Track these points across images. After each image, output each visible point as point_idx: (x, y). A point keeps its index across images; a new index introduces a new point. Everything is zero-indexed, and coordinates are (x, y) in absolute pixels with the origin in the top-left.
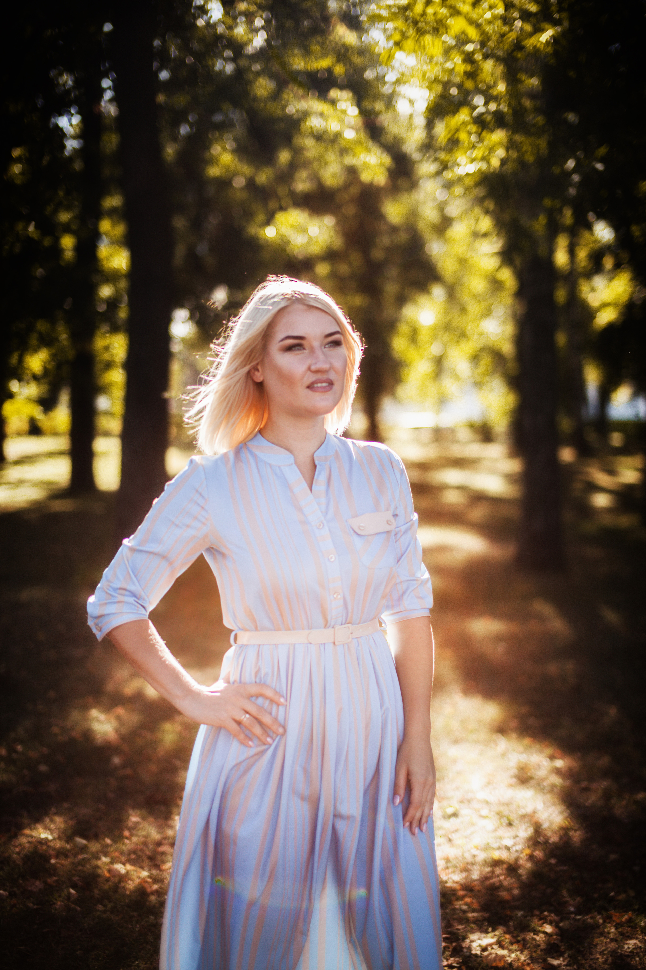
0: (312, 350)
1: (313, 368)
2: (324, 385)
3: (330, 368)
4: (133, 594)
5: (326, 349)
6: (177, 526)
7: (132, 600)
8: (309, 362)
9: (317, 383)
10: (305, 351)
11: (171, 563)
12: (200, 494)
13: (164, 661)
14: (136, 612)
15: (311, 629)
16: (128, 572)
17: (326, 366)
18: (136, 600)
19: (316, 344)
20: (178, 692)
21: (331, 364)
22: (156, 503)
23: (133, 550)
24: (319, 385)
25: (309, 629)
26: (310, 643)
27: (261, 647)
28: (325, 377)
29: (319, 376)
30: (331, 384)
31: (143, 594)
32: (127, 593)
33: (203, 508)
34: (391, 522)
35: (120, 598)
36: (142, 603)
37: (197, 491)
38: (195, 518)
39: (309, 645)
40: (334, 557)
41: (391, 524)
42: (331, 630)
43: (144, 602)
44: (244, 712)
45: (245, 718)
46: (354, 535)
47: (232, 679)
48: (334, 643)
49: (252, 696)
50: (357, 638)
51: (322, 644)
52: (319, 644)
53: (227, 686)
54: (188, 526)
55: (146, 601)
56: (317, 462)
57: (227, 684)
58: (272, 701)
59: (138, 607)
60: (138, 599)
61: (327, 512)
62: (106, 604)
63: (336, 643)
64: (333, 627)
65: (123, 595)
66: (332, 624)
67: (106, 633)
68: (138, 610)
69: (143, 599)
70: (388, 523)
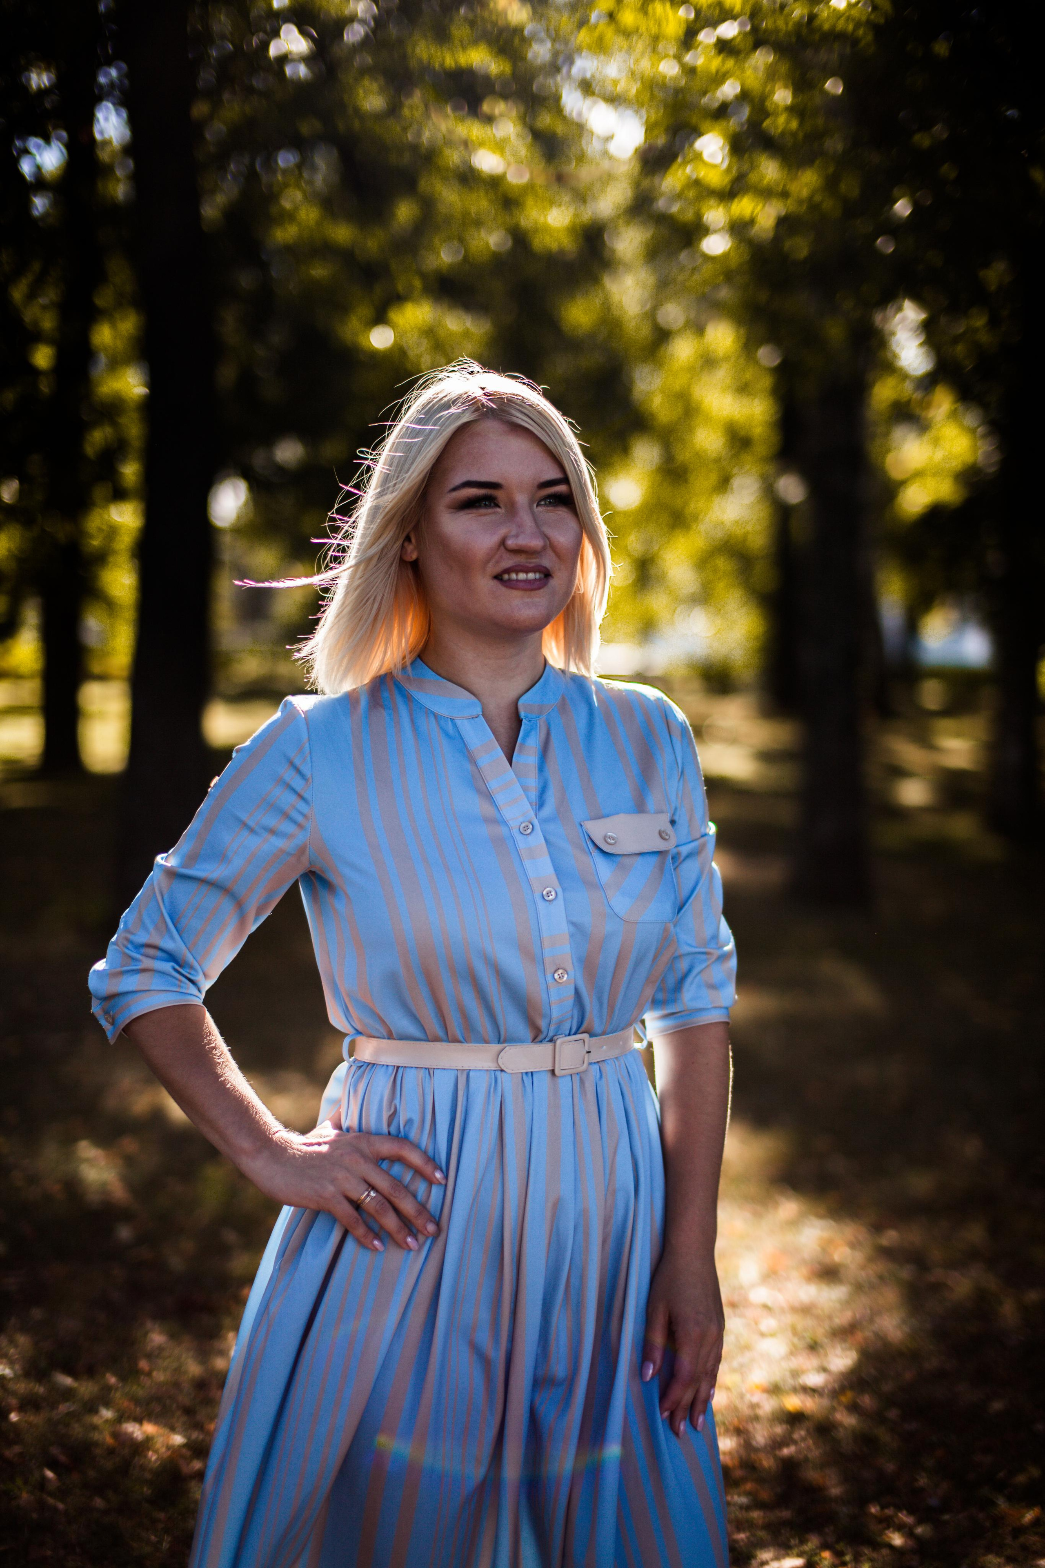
0: (512, 509)
1: (510, 543)
2: (531, 576)
3: (544, 548)
4: (171, 957)
6: (252, 831)
7: (168, 966)
8: (502, 531)
9: (517, 573)
10: (498, 510)
11: (239, 905)
12: (298, 771)
13: (223, 1084)
14: (176, 989)
15: (504, 1042)
16: (162, 914)
17: (536, 543)
18: (177, 967)
19: (521, 498)
20: (245, 1143)
21: (546, 537)
22: (215, 786)
23: (172, 874)
24: (522, 576)
26: (502, 1071)
27: (400, 1070)
28: (534, 562)
29: (521, 560)
30: (547, 575)
31: (190, 958)
32: (159, 954)
33: (300, 796)
34: (667, 834)
35: (147, 963)
36: (189, 973)
37: (291, 764)
38: (286, 816)
39: (498, 1073)
40: (553, 893)
41: (667, 837)
42: (547, 1047)
43: (192, 972)
44: (366, 1186)
45: (368, 1197)
46: (596, 854)
47: (345, 1124)
48: (553, 1072)
49: (383, 1159)
50: (598, 1062)
51: (527, 1073)
52: (522, 1073)
53: (338, 1135)
54: (272, 832)
55: (196, 970)
56: (522, 714)
57: (336, 1132)
58: (418, 1172)
59: (180, 981)
60: (181, 966)
61: (540, 804)
62: (122, 973)
63: (557, 1072)
64: (551, 1040)
65: (154, 958)
66: (551, 1034)
67: (122, 1027)
68: (180, 987)
69: (192, 967)
70: (662, 835)
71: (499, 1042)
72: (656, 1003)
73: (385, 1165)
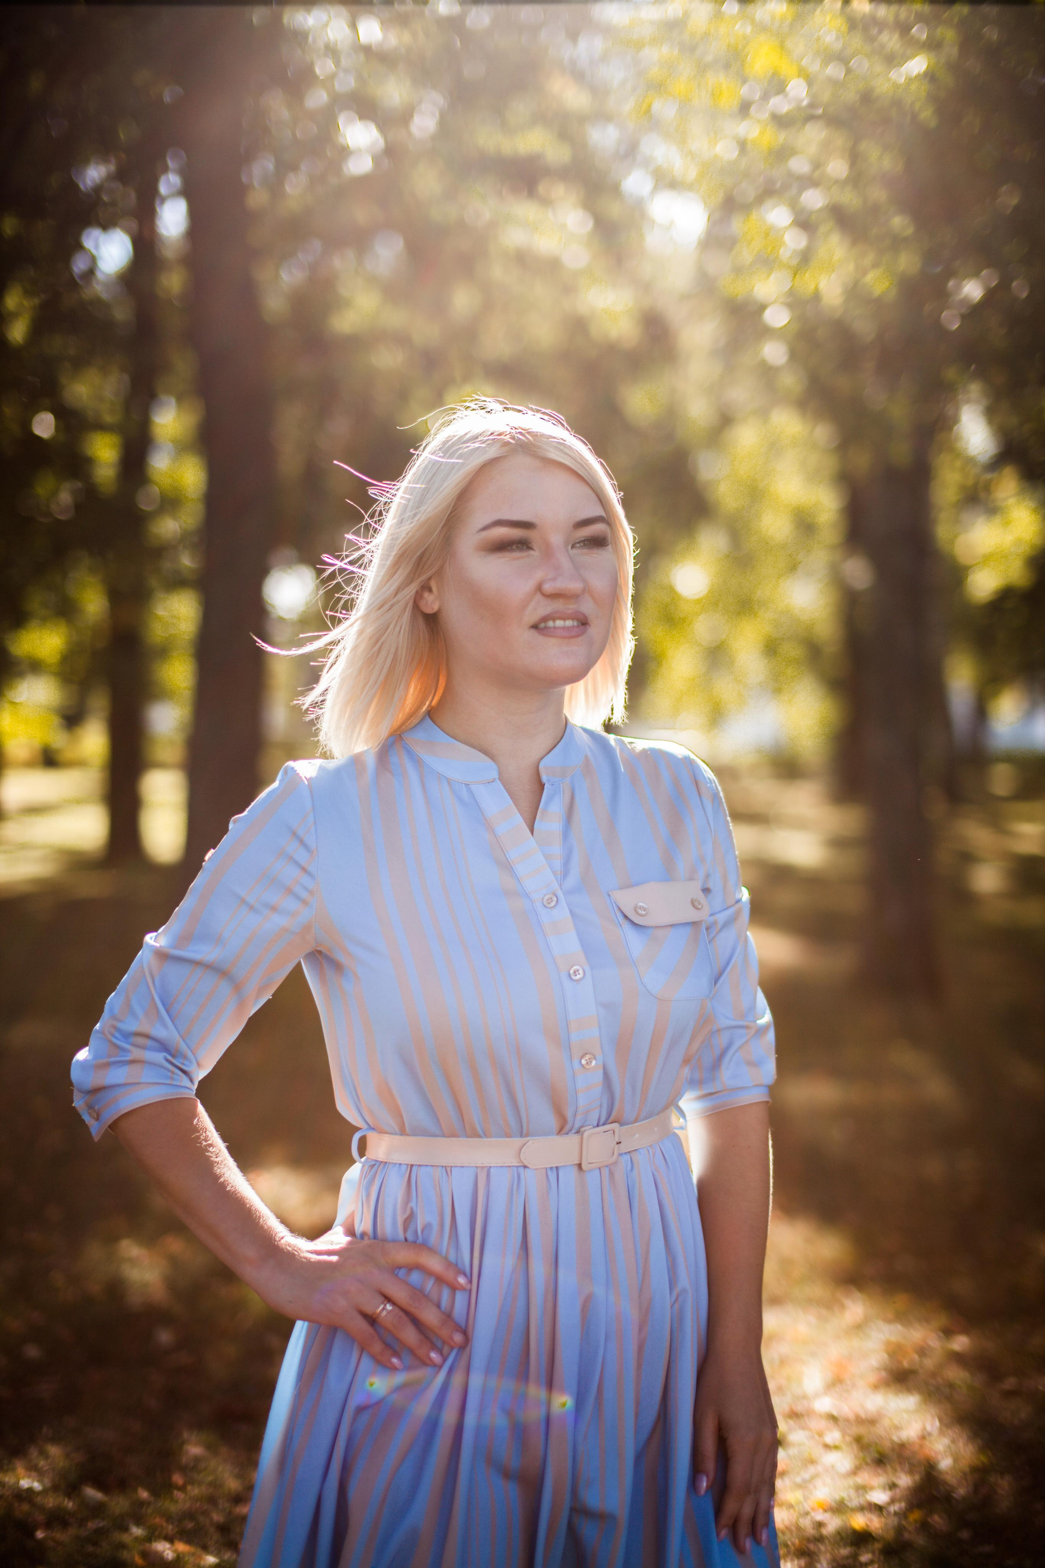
0: (548, 552)
1: (548, 587)
2: (569, 623)
3: (584, 591)
4: (163, 1046)
5: (574, 551)
6: (251, 908)
7: (159, 1057)
8: (539, 575)
9: (554, 620)
10: (531, 552)
11: (238, 987)
12: (302, 842)
13: (223, 1186)
14: (168, 1082)
15: (527, 1136)
16: (153, 998)
17: (575, 586)
18: (169, 1058)
19: (557, 539)
20: (249, 1251)
21: (584, 581)
22: (209, 859)
23: (162, 955)
24: (559, 623)
25: (521, 1135)
26: (525, 1167)
27: (414, 1169)
28: (571, 607)
29: (558, 605)
30: (584, 623)
31: (183, 1046)
32: (149, 1043)
33: (304, 870)
34: (699, 903)
35: (137, 1053)
36: (183, 1064)
37: (294, 834)
38: (289, 891)
39: (521, 1170)
40: (581, 972)
41: (700, 907)
42: (574, 1139)
43: (186, 1062)
44: (382, 1299)
45: (385, 1310)
46: (626, 926)
47: (359, 1229)
48: (580, 1166)
49: (400, 1268)
50: (629, 1152)
51: (551, 1168)
52: (546, 1168)
53: (350, 1243)
54: (274, 909)
55: (190, 1061)
56: (544, 779)
57: (349, 1239)
58: (440, 1280)
59: (173, 1072)
60: (173, 1056)
61: (565, 873)
62: (108, 1065)
63: (584, 1166)
64: (578, 1132)
65: (144, 1048)
66: (577, 1126)
67: (109, 1123)
68: (172, 1079)
69: (185, 1057)
70: (694, 904)
71: (521, 1136)
72: (694, 1083)
73: (402, 1273)
